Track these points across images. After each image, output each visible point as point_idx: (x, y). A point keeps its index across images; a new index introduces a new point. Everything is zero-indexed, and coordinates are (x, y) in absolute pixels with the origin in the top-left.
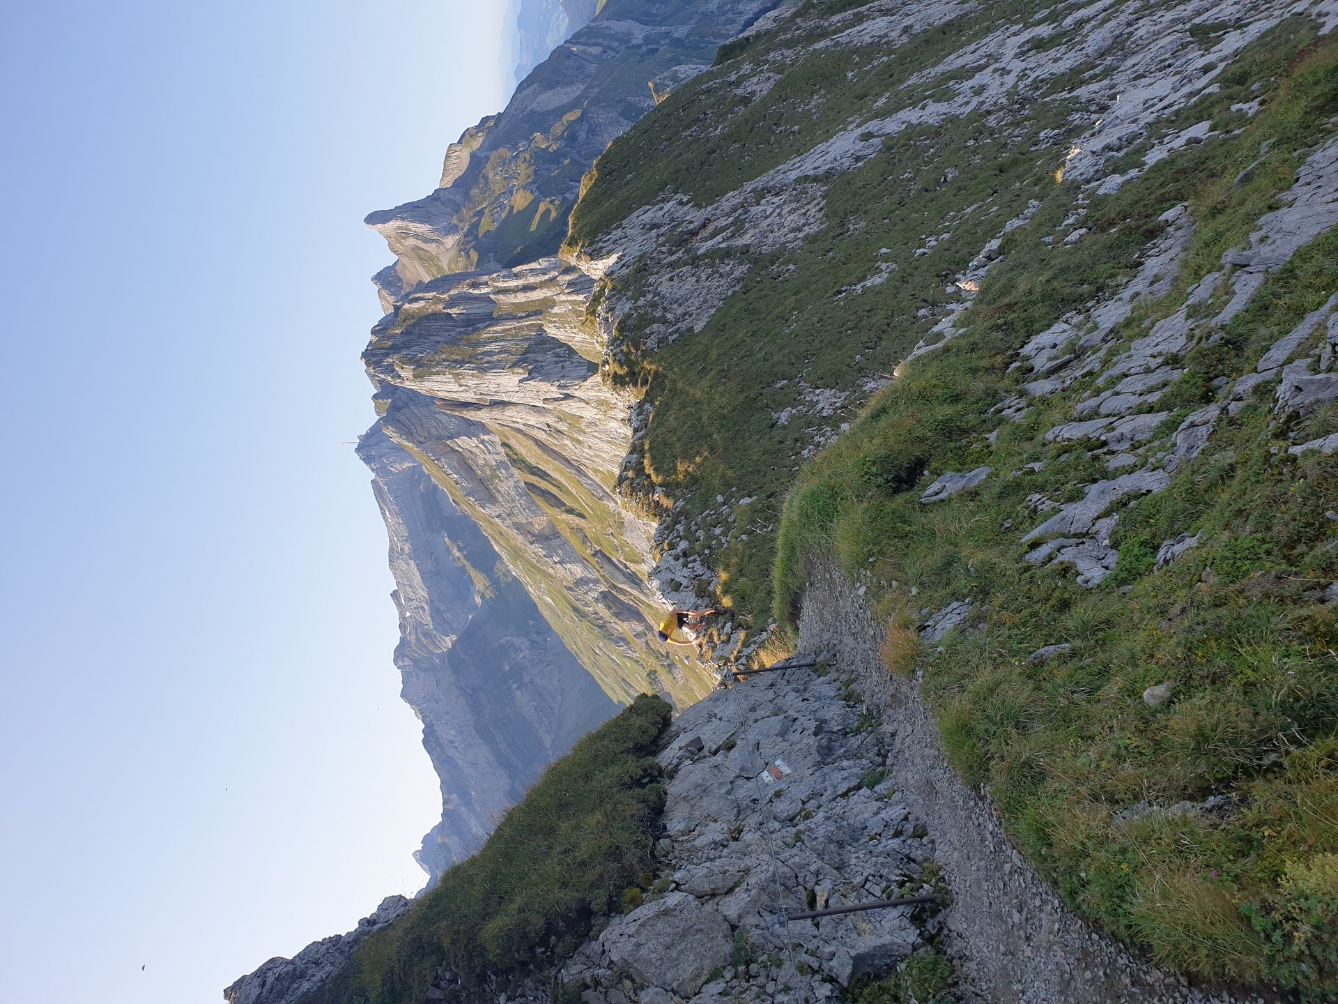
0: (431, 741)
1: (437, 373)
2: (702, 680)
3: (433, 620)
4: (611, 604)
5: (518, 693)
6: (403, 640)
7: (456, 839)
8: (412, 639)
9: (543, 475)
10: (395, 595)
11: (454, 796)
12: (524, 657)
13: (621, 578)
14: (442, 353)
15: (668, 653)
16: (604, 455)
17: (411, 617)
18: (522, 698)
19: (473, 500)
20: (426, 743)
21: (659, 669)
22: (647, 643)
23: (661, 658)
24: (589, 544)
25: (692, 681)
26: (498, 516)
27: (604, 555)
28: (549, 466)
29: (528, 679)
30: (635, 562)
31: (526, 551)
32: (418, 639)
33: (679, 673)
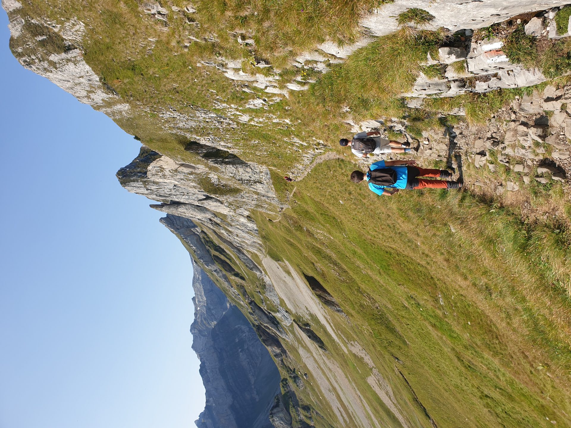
0: (203, 371)
1: (134, 181)
2: (314, 390)
3: (207, 313)
4: (261, 334)
5: (241, 354)
6: (195, 320)
7: (210, 421)
8: (199, 320)
9: (222, 251)
10: (194, 299)
11: (211, 399)
12: (245, 336)
13: (266, 319)
14: (138, 167)
15: (294, 369)
16: (247, 241)
17: (200, 310)
18: (242, 356)
19: (202, 261)
20: (201, 371)
21: (288, 378)
22: (282, 361)
23: (290, 371)
24: (247, 296)
25: (309, 389)
26: (215, 271)
27: (255, 304)
28: (223, 246)
29: (246, 347)
30: (273, 311)
31: (229, 291)
32: (202, 321)
33: (301, 383)
